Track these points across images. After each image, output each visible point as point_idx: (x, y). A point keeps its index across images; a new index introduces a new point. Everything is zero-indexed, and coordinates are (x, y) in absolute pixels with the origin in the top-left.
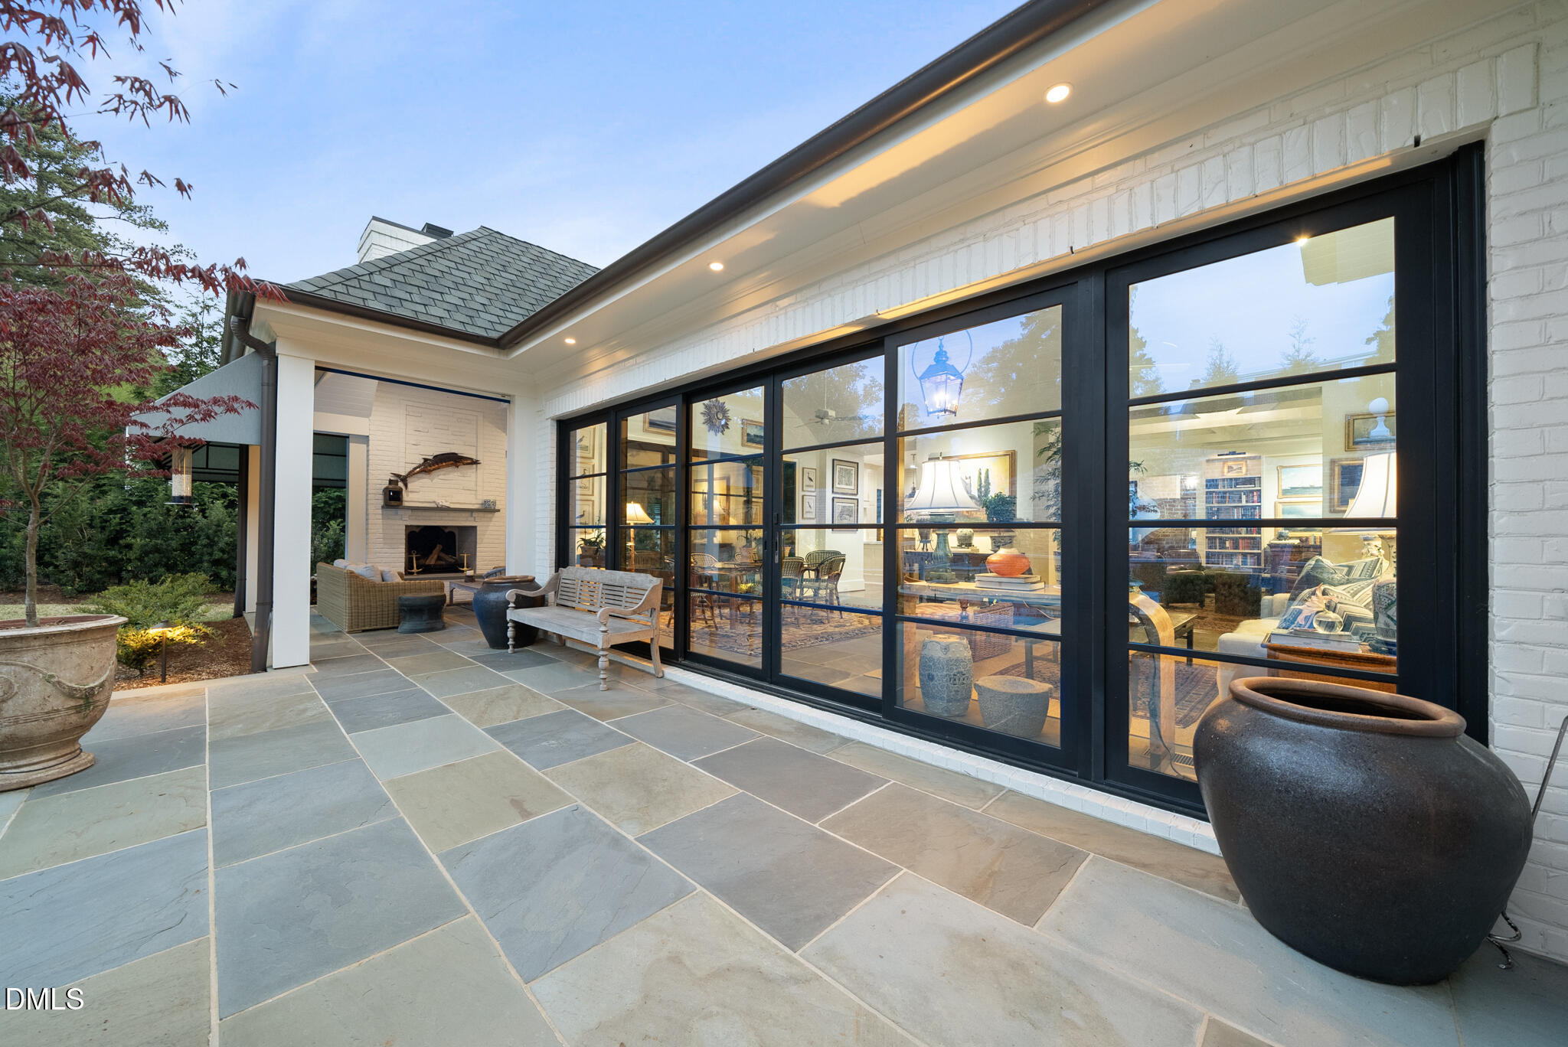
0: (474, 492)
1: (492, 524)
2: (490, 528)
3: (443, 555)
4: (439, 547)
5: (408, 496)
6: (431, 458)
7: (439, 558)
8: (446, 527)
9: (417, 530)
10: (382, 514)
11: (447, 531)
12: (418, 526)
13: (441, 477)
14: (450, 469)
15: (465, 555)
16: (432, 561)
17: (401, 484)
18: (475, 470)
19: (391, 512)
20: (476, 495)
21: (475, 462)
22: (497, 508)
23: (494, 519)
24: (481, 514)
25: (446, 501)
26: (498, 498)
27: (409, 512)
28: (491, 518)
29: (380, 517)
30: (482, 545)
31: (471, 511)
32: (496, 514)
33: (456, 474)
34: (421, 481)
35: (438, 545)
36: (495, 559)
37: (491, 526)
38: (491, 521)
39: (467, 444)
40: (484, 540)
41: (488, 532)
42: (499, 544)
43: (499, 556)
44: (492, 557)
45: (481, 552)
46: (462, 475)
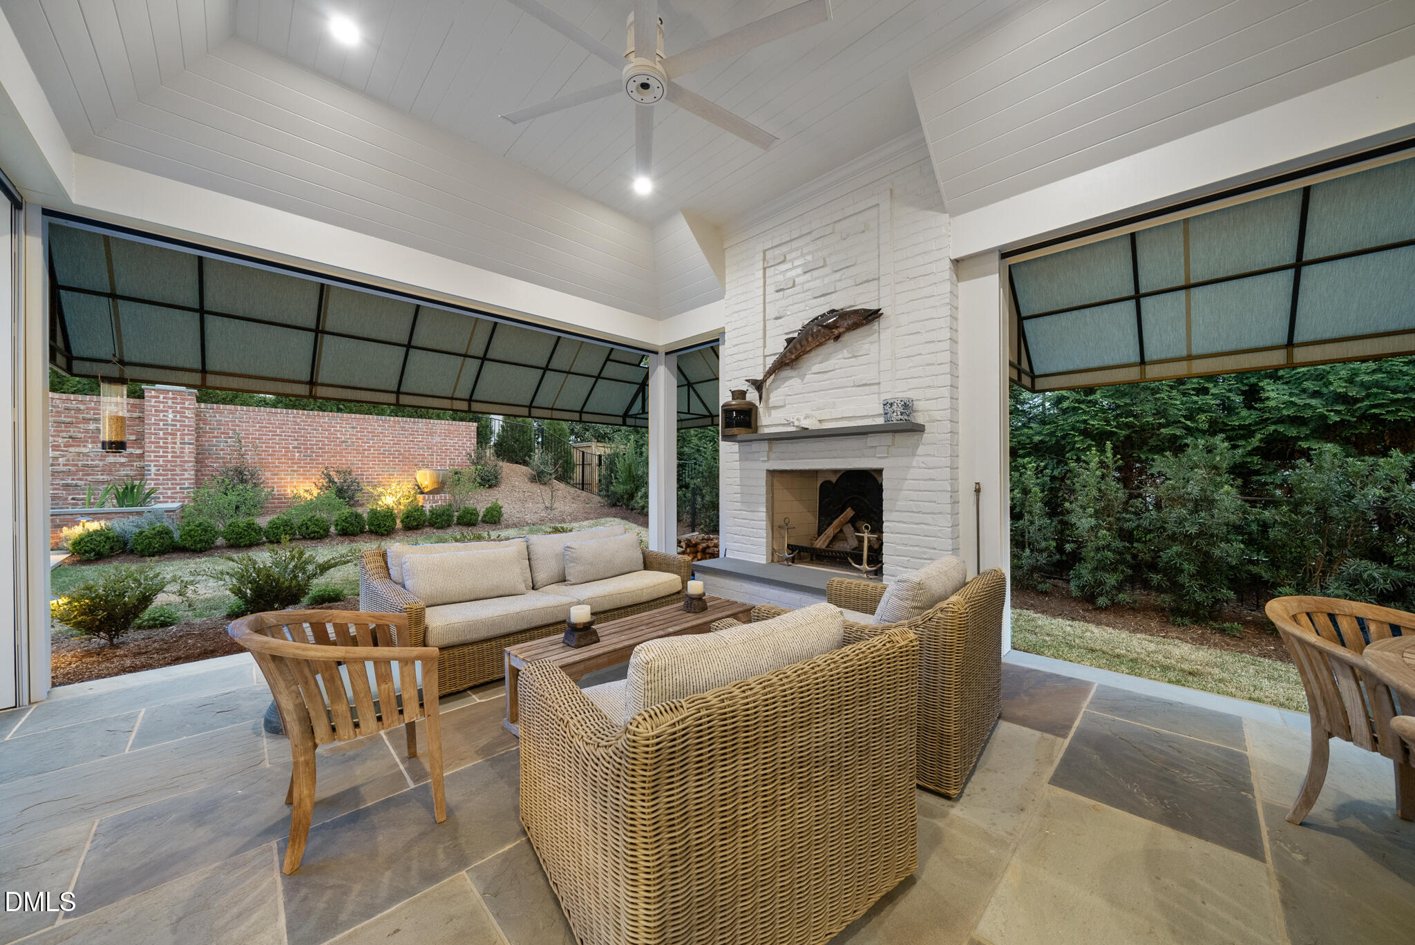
0: (872, 389)
1: (916, 461)
2: (913, 473)
3: (847, 529)
4: (849, 512)
5: (770, 416)
7: (837, 534)
10: (740, 452)
13: (816, 368)
15: (866, 536)
16: (824, 539)
18: (874, 336)
19: (748, 447)
21: (871, 316)
22: (918, 420)
23: (922, 449)
24: (887, 438)
27: (764, 446)
28: (916, 447)
29: (737, 457)
30: (894, 516)
32: (928, 435)
33: (841, 356)
35: (849, 509)
36: (925, 553)
37: (914, 467)
38: (914, 455)
39: (862, 283)
40: (899, 503)
41: (907, 482)
42: (934, 516)
43: (935, 549)
44: (917, 548)
45: (892, 533)
46: (850, 355)
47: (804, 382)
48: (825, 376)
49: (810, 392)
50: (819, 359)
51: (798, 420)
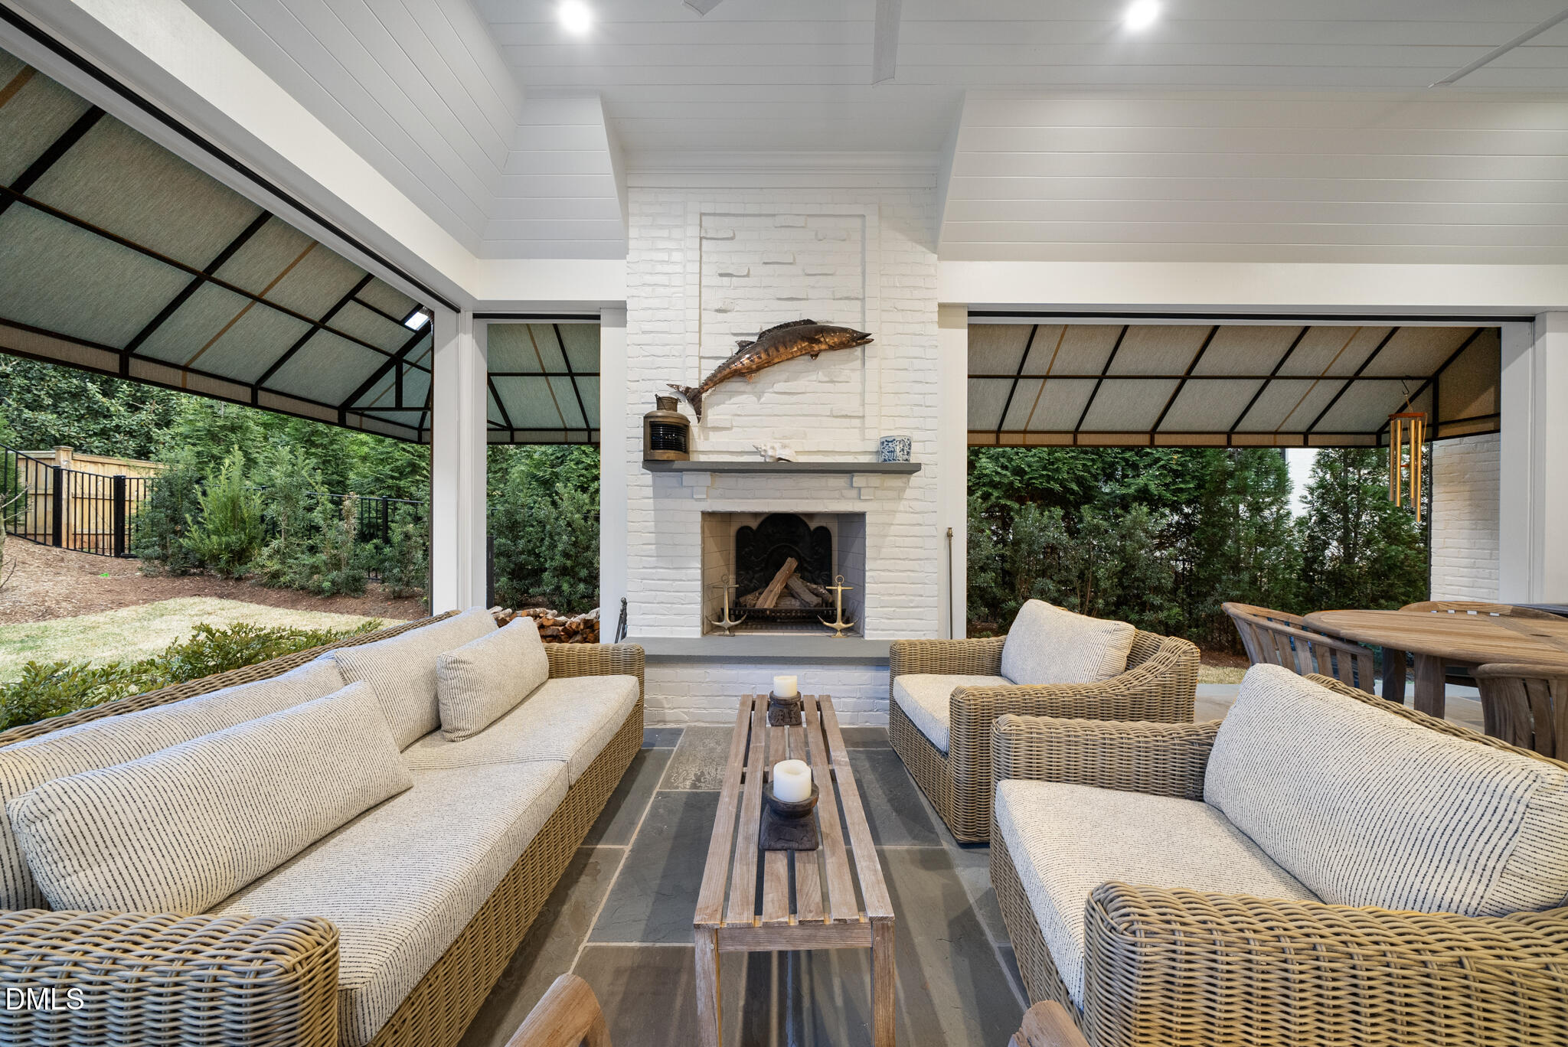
0: (857, 422)
1: (902, 505)
2: (900, 518)
3: (797, 584)
4: (791, 563)
5: (707, 439)
6: (755, 339)
7: (788, 592)
8: (811, 516)
9: (754, 524)
10: (654, 486)
11: (813, 525)
12: (756, 515)
13: (780, 387)
14: (802, 363)
15: (840, 589)
16: (767, 600)
17: (685, 409)
18: (858, 363)
19: (669, 479)
20: (863, 429)
21: (860, 339)
22: (913, 460)
23: (909, 493)
24: (875, 480)
25: (784, 447)
26: (916, 436)
27: (705, 478)
28: (903, 489)
29: (649, 492)
30: (879, 564)
31: (847, 471)
32: (915, 479)
33: (814, 377)
34: (735, 400)
35: (789, 559)
36: (911, 601)
37: (900, 512)
38: (900, 498)
39: (841, 299)
40: (883, 550)
41: (892, 527)
42: (922, 562)
43: (921, 596)
44: (904, 597)
45: (876, 583)
46: (827, 379)
47: (763, 400)
48: (794, 398)
49: (771, 416)
50: (785, 376)
51: (773, 448)
